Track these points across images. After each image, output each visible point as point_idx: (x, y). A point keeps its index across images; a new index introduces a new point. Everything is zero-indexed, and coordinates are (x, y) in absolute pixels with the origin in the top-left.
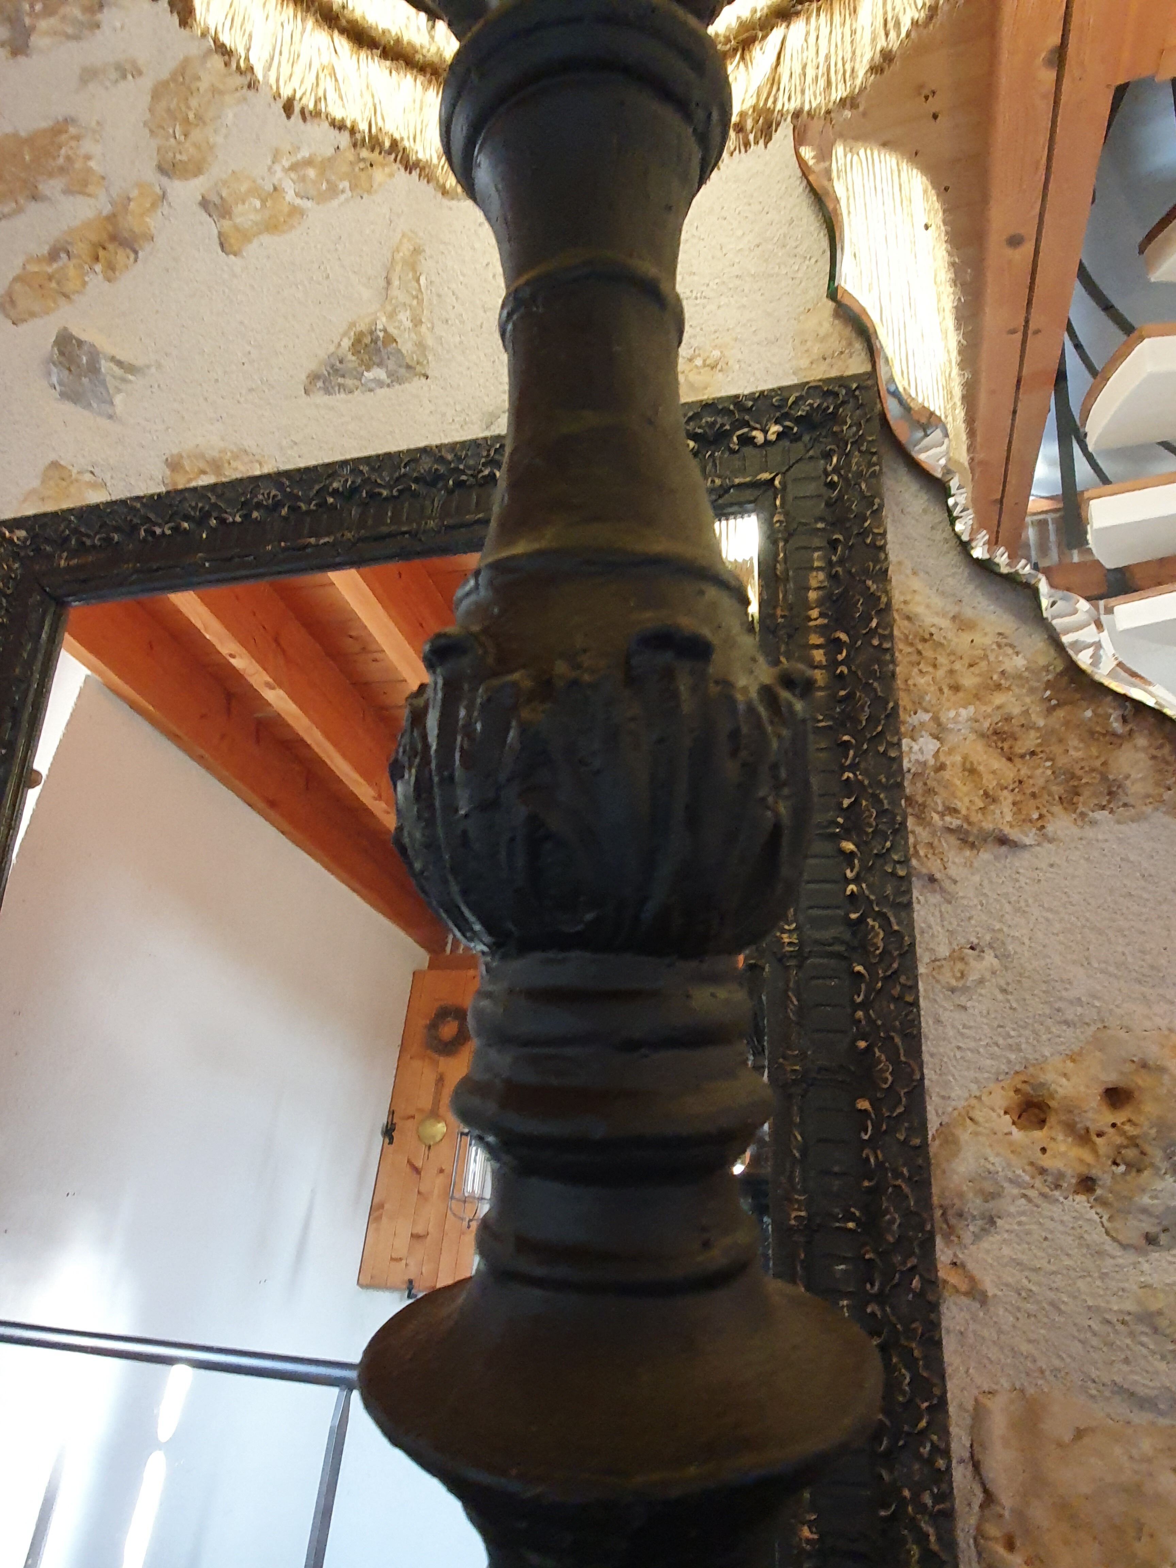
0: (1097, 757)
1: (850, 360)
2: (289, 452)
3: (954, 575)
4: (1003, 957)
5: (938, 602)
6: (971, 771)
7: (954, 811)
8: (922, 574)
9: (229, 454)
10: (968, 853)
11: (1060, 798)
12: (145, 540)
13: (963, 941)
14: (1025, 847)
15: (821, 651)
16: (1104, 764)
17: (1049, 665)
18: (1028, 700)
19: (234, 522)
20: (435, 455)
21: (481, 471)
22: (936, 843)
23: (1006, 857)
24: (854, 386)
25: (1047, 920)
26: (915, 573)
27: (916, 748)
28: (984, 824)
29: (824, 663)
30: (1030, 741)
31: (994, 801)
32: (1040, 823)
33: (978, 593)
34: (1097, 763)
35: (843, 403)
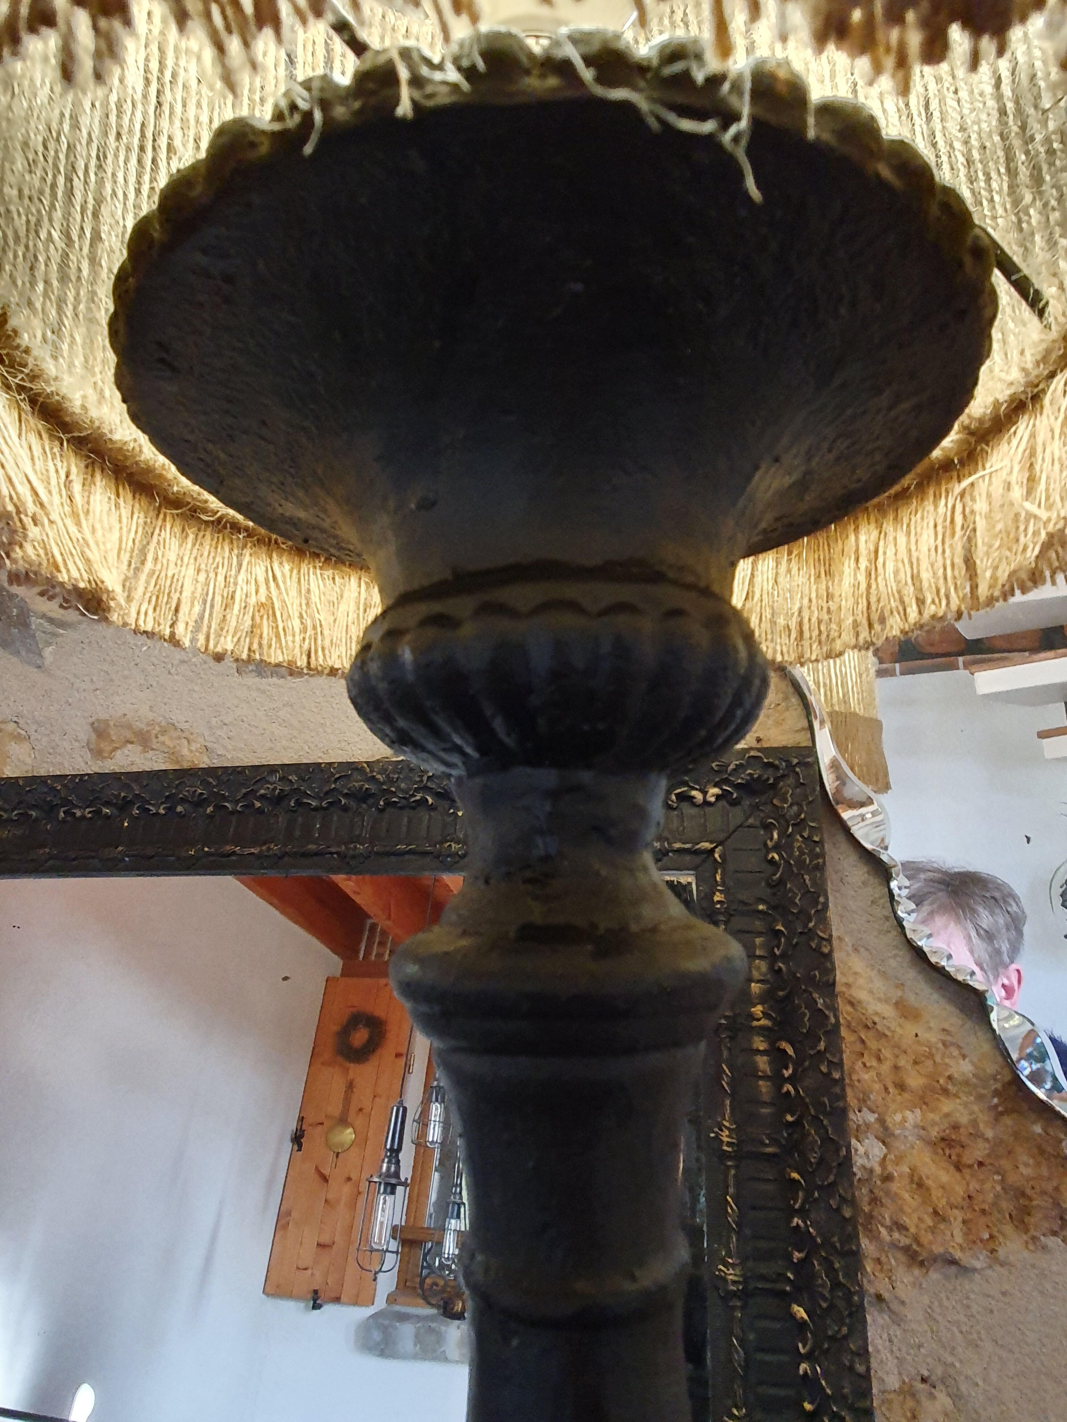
0: (1049, 1179)
1: (787, 714)
2: (218, 733)
3: (895, 956)
4: (956, 1397)
5: (879, 984)
6: (920, 1185)
7: (902, 1228)
8: (862, 950)
9: (157, 728)
10: (916, 1272)
11: (1010, 1215)
12: (64, 821)
13: (913, 1372)
14: (974, 1270)
15: (765, 1058)
16: (1057, 1189)
17: (998, 1073)
18: (976, 1108)
19: (157, 814)
20: (366, 773)
21: (413, 796)
22: (883, 1259)
23: (956, 1277)
24: (795, 761)
25: (1001, 1358)
26: (856, 950)
27: (861, 1150)
28: (934, 1248)
29: (769, 1073)
30: (978, 1151)
31: (944, 1219)
32: (991, 1245)
33: (920, 977)
34: (1049, 1187)
35: (783, 776)
